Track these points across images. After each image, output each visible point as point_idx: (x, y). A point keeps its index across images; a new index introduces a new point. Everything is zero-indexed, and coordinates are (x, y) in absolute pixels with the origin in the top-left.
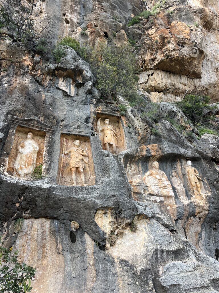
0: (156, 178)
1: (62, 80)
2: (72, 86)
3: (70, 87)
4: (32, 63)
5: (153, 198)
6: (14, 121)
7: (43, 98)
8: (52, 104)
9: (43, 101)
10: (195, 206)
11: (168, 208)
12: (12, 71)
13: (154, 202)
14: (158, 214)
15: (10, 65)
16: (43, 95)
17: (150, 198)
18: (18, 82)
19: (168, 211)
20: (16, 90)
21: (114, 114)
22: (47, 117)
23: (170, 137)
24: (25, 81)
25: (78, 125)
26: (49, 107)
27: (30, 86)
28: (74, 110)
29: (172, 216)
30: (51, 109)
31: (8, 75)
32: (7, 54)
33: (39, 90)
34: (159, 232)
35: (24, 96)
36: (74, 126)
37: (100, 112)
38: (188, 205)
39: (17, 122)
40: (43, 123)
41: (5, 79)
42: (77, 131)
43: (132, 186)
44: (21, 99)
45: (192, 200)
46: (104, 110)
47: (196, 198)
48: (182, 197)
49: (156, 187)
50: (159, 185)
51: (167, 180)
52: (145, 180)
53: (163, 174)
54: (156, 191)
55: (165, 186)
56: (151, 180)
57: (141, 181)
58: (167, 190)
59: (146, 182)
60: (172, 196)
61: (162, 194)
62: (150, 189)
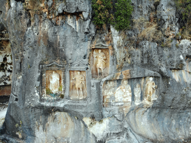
0: (123, 91)
1: (70, 17)
2: (76, 21)
3: (75, 23)
4: (47, 9)
5: (117, 104)
6: (43, 69)
7: (58, 40)
8: (64, 44)
9: (58, 44)
10: (143, 105)
11: (124, 109)
12: (37, 20)
13: (117, 106)
14: (116, 114)
15: (35, 15)
16: (58, 36)
17: (115, 104)
18: (42, 29)
19: (123, 111)
20: (41, 40)
21: (104, 48)
22: (61, 59)
23: (143, 61)
24: (46, 27)
25: (78, 64)
26: (62, 49)
27: (49, 32)
28: (77, 49)
29: (125, 113)
30: (63, 50)
31: (35, 25)
32: (31, 4)
33: (56, 32)
34: (113, 124)
35: (46, 46)
36: (76, 65)
37: (94, 47)
38: (138, 105)
39: (45, 69)
40: (59, 65)
41: (34, 29)
42: (78, 69)
43: (106, 99)
44: (45, 50)
45: (143, 102)
46: (97, 44)
47: (146, 100)
48: (137, 101)
49: (121, 97)
50: (123, 96)
51: (130, 92)
52: (114, 94)
53: (129, 88)
54: (120, 100)
55: (127, 97)
56: (119, 93)
57: (112, 95)
58: (127, 98)
59: (115, 95)
60: (129, 102)
61: (123, 101)
62: (116, 99)
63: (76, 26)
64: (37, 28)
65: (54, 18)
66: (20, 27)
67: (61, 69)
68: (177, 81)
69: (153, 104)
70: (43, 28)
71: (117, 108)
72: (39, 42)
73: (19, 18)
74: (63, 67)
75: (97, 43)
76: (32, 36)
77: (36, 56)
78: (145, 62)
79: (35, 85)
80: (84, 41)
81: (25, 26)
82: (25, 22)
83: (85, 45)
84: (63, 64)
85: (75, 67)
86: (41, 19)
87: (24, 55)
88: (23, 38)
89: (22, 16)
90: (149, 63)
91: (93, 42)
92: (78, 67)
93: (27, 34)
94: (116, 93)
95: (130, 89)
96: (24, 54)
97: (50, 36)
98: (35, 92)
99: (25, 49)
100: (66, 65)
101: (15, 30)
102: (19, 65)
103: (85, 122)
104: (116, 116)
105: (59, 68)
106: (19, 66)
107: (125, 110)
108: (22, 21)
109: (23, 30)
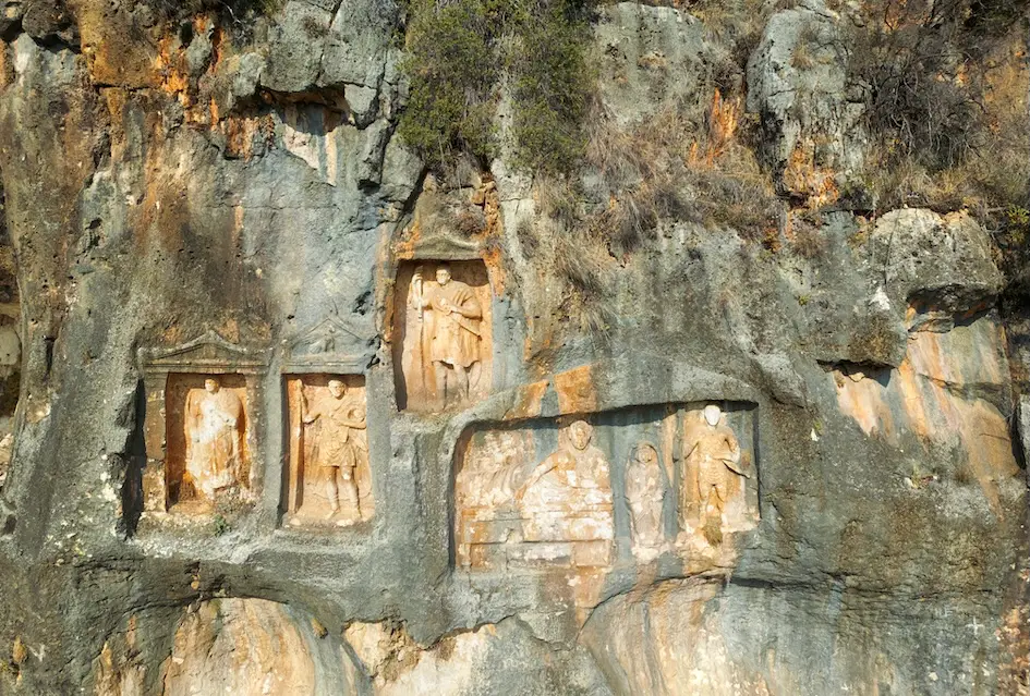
0: (566, 484)
1: (294, 116)
2: (327, 135)
3: (322, 146)
4: (185, 78)
5: (533, 553)
6: (155, 366)
7: (238, 227)
8: (263, 245)
9: (234, 245)
10: (680, 562)
11: (572, 583)
12: (138, 133)
13: (535, 562)
14: (528, 607)
15: (127, 109)
16: (239, 209)
17: (523, 552)
18: (159, 176)
19: (567, 592)
20: (154, 227)
21: (461, 256)
22: (244, 318)
23: (659, 321)
24: (179, 166)
25: (328, 338)
26: (252, 268)
27: (192, 186)
28: (325, 268)
29: (579, 603)
30: (259, 271)
31: (128, 157)
32: (107, 61)
33: (227, 189)
34: (508, 663)
35: (175, 252)
36: (318, 343)
37: (408, 256)
38: (653, 562)
39: (163, 365)
40: (232, 347)
41: (125, 175)
42: (325, 364)
43: (473, 525)
44: (166, 271)
45: (678, 544)
46: (426, 239)
47: (696, 533)
48: (642, 536)
49: (554, 515)
50: (566, 507)
51: (603, 488)
52: (520, 497)
53: (596, 463)
54: (548, 532)
55: (586, 511)
56: (544, 491)
57: (509, 501)
58: (591, 522)
59: (525, 501)
60: (600, 540)
61: (567, 537)
62: (529, 526)
63: (323, 157)
64: (137, 171)
65: (219, 124)
66: (59, 166)
67: (244, 367)
68: (867, 430)
69: (734, 555)
70: (165, 170)
71: (532, 572)
72: (143, 235)
73: (51, 126)
74: (250, 358)
75: (425, 231)
76: (112, 212)
77: (124, 303)
78: (673, 323)
79: (101, 446)
80: (360, 224)
81: (80, 164)
82: (82, 143)
83: (366, 246)
84: (254, 340)
85: (310, 355)
86: (158, 128)
87: (68, 300)
88: (66, 220)
89: (71, 114)
90: (693, 328)
91: (406, 230)
92: (324, 356)
93: (90, 198)
94: (530, 490)
95: (605, 469)
96: (71, 294)
97: (196, 206)
98: (99, 483)
99: (72, 273)
100: (266, 346)
101: (30, 181)
102: (43, 349)
103: (356, 646)
104: (523, 617)
105: (234, 362)
106: (43, 355)
107: (577, 585)
108: (67, 137)
109: (70, 184)
